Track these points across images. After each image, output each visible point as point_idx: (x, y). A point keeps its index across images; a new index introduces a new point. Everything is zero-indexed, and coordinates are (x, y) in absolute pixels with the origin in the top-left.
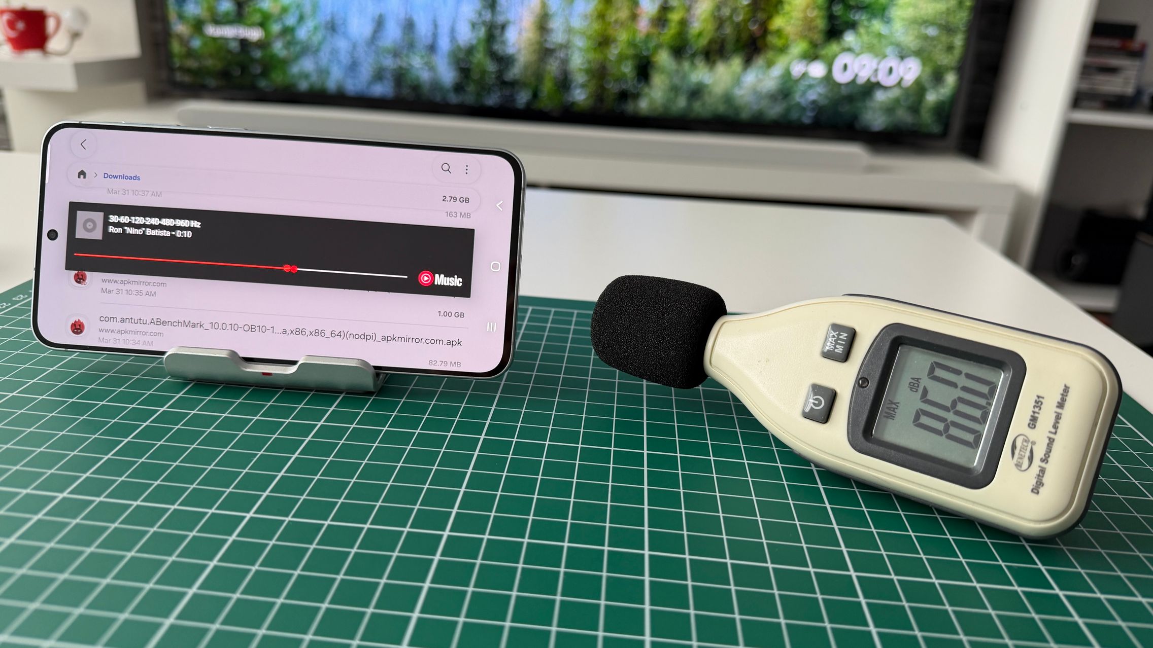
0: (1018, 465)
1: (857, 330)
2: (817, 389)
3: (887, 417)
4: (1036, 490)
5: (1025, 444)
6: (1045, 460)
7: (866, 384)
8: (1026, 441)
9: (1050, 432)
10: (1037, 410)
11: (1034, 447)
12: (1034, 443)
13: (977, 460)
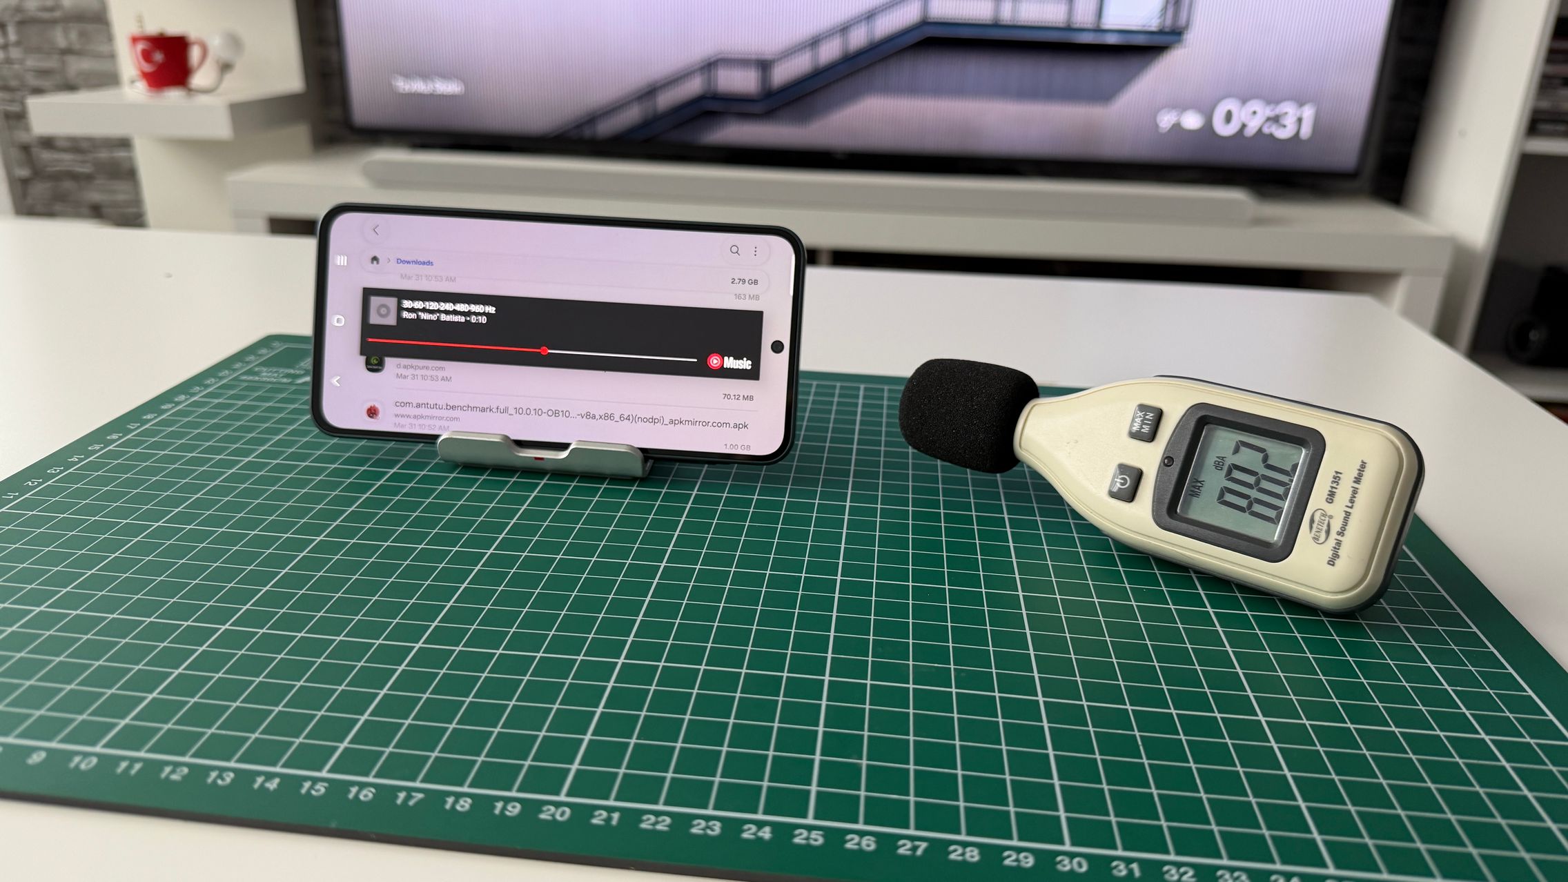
0: (1316, 539)
1: (1165, 410)
2: (1123, 468)
3: (1192, 495)
4: (1331, 562)
5: (1323, 518)
6: (1341, 533)
7: (1171, 463)
8: (1323, 515)
9: (1347, 506)
10: (1334, 485)
11: (1331, 521)
12: (1331, 517)
13: (1275, 534)
